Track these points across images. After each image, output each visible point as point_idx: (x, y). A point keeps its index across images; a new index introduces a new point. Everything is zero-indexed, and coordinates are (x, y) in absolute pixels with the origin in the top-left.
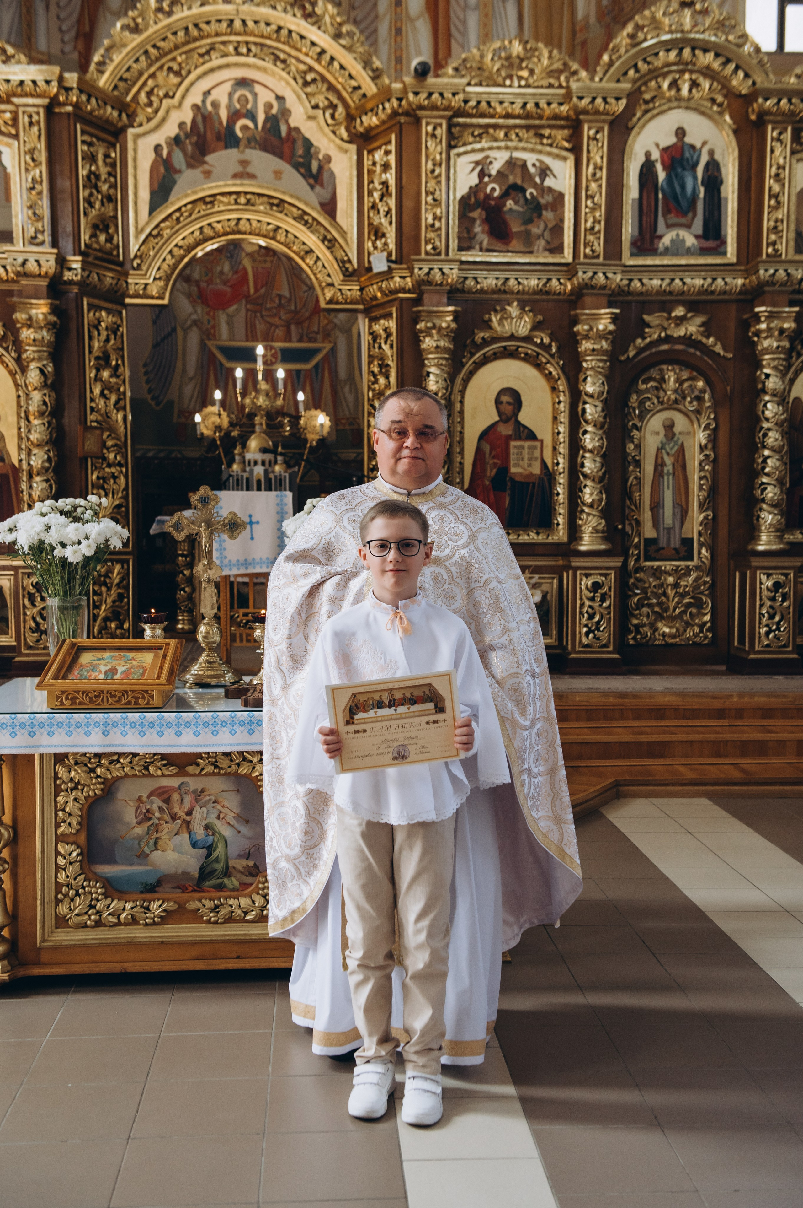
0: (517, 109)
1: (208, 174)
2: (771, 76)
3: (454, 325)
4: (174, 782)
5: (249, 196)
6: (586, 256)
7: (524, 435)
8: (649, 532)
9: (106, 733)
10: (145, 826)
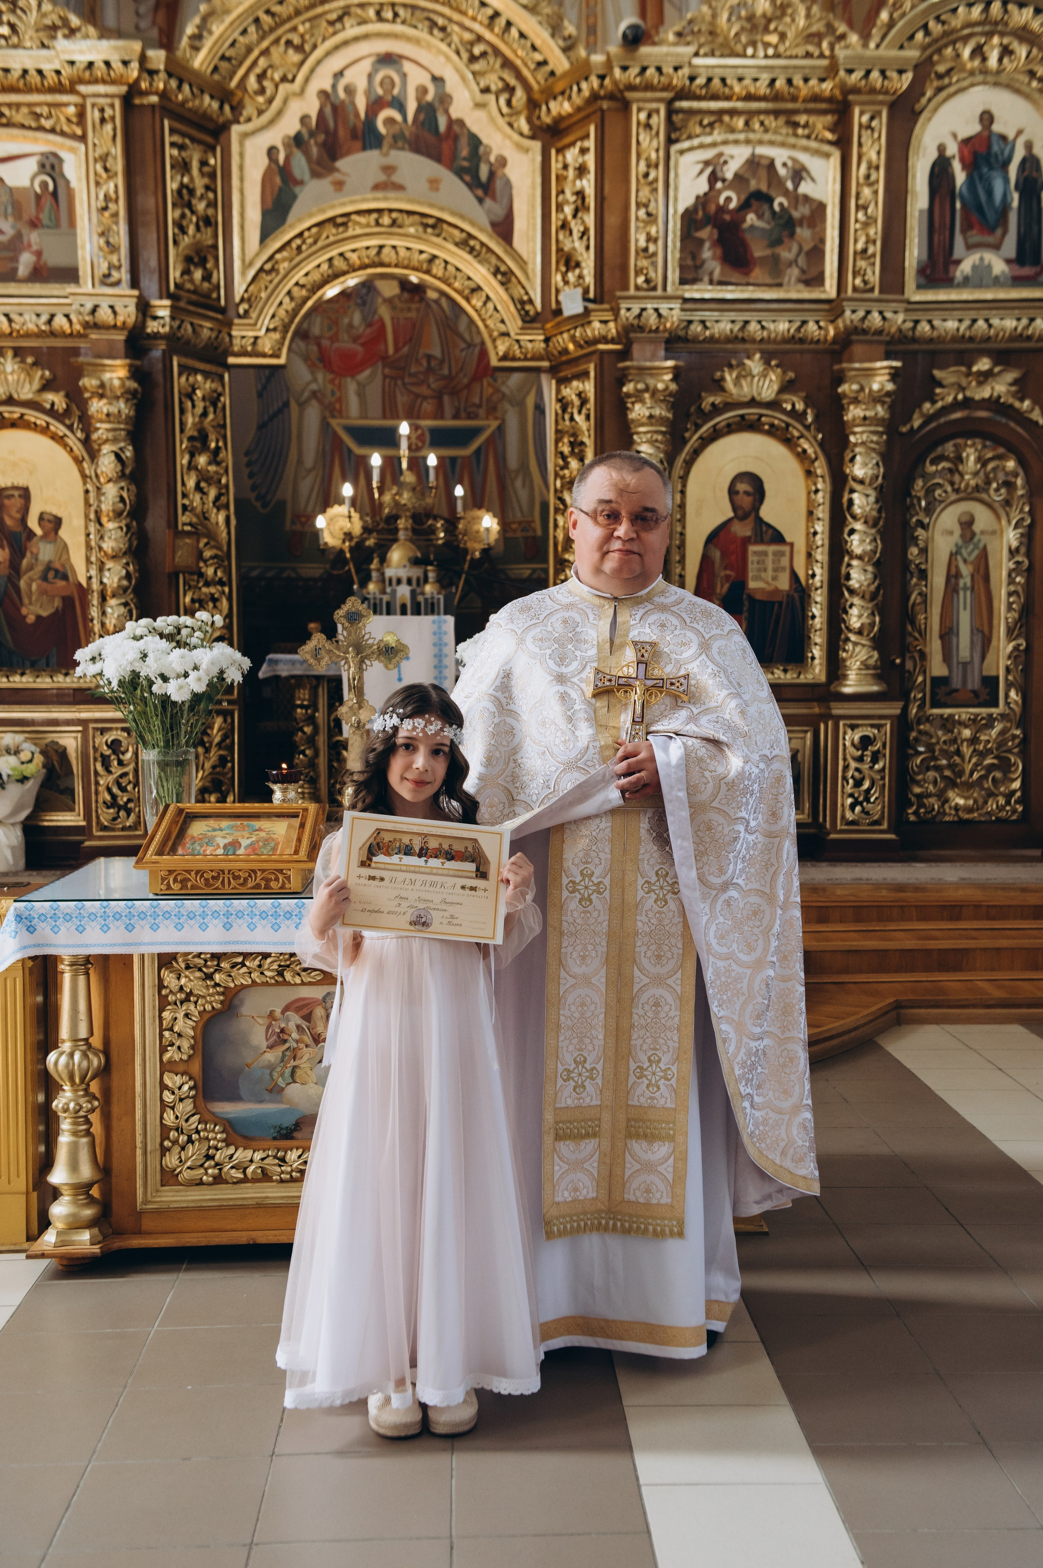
0: (762, 88)
1: (339, 185)
3: (673, 387)
4: (317, 993)
5: (394, 215)
6: (855, 289)
7: (767, 537)
8: (937, 668)
9: (228, 927)
10: (279, 1051)
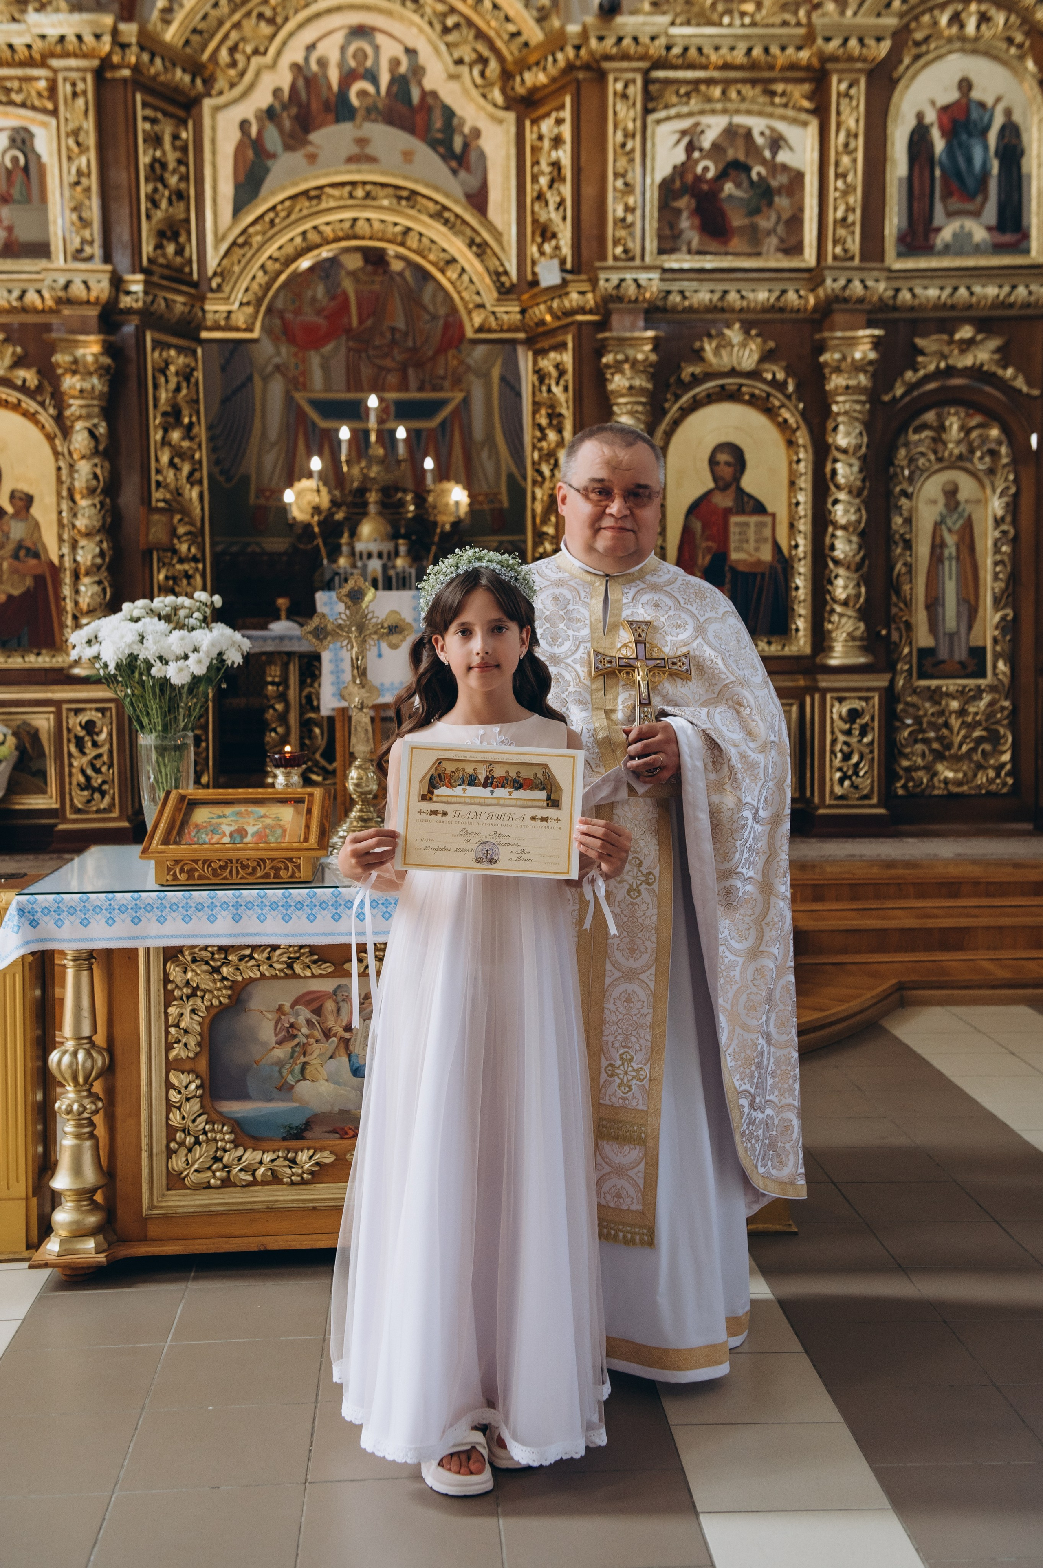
0: (739, 56)
1: (312, 158)
3: (653, 357)
5: (368, 187)
6: (835, 257)
7: (748, 507)
9: (237, 918)
10: (288, 1047)
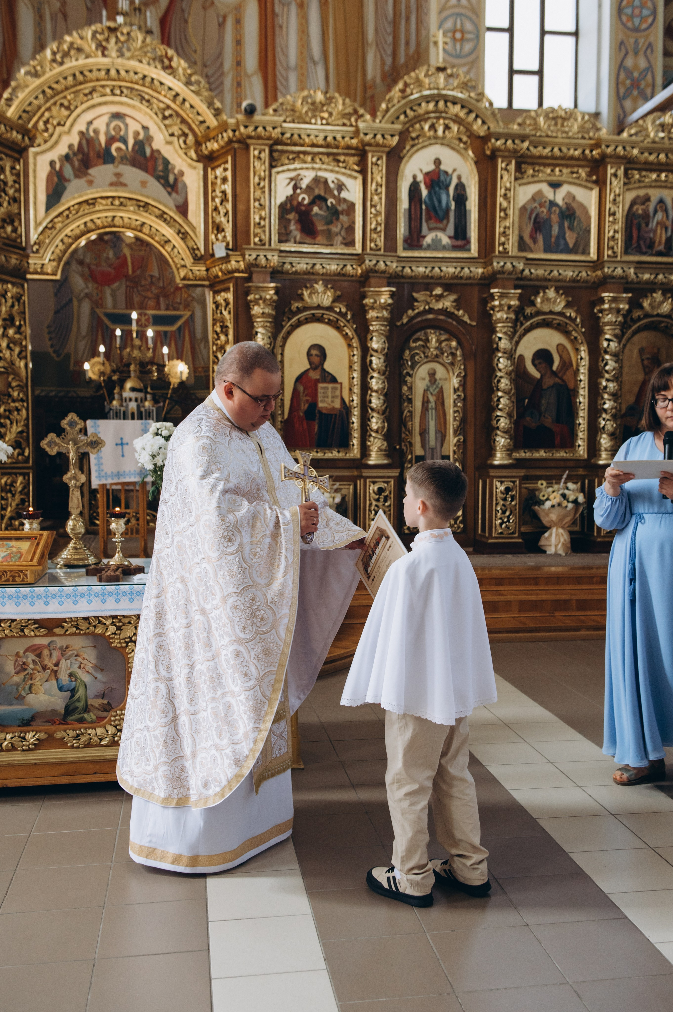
0: (320, 141)
1: (90, 183)
2: (501, 124)
3: (275, 297)
4: (45, 641)
5: (122, 200)
6: (371, 249)
7: (328, 379)
8: (419, 451)
10: (22, 675)
